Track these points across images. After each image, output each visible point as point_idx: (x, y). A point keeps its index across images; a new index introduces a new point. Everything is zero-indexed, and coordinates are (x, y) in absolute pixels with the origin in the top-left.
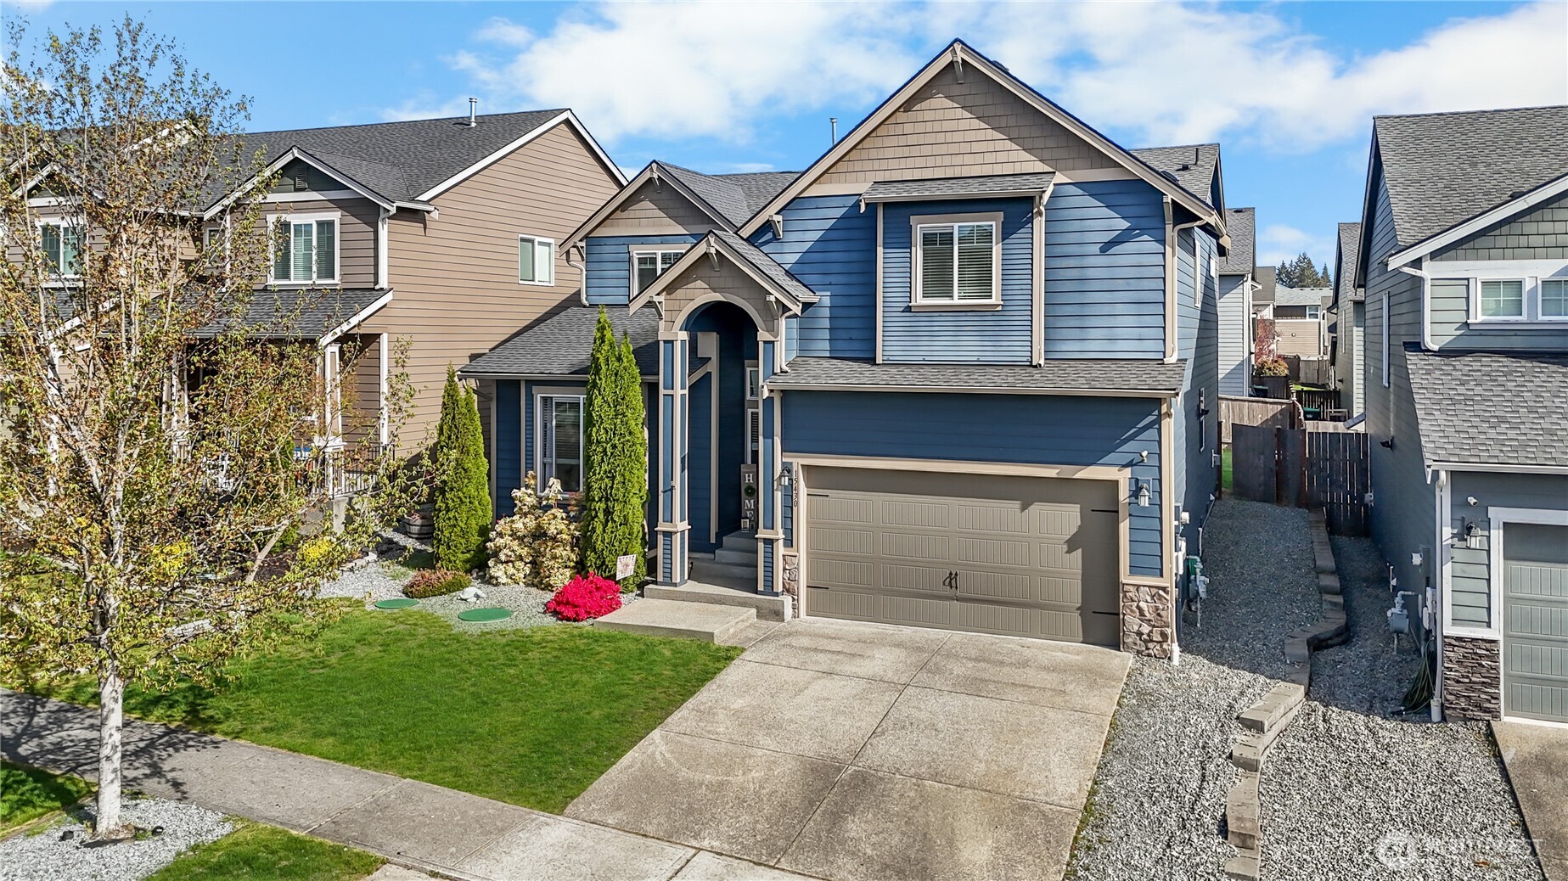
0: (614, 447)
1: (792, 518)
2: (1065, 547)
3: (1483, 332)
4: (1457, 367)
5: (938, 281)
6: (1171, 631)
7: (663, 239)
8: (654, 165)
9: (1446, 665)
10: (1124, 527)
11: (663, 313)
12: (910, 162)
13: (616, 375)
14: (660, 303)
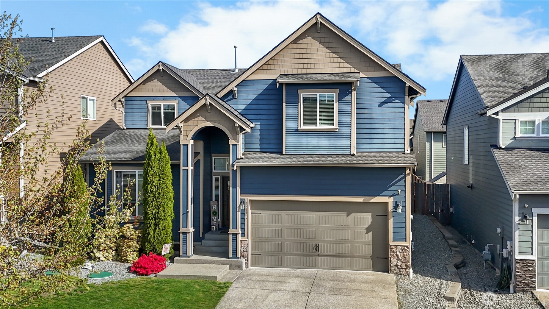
0: (159, 194)
1: (245, 224)
2: (365, 231)
3: (521, 140)
4: (513, 154)
5: (310, 118)
6: (409, 264)
7: (164, 98)
8: (160, 64)
9: (517, 271)
10: (391, 222)
11: (182, 131)
12: (296, 66)
13: (159, 160)
14: (181, 126)
